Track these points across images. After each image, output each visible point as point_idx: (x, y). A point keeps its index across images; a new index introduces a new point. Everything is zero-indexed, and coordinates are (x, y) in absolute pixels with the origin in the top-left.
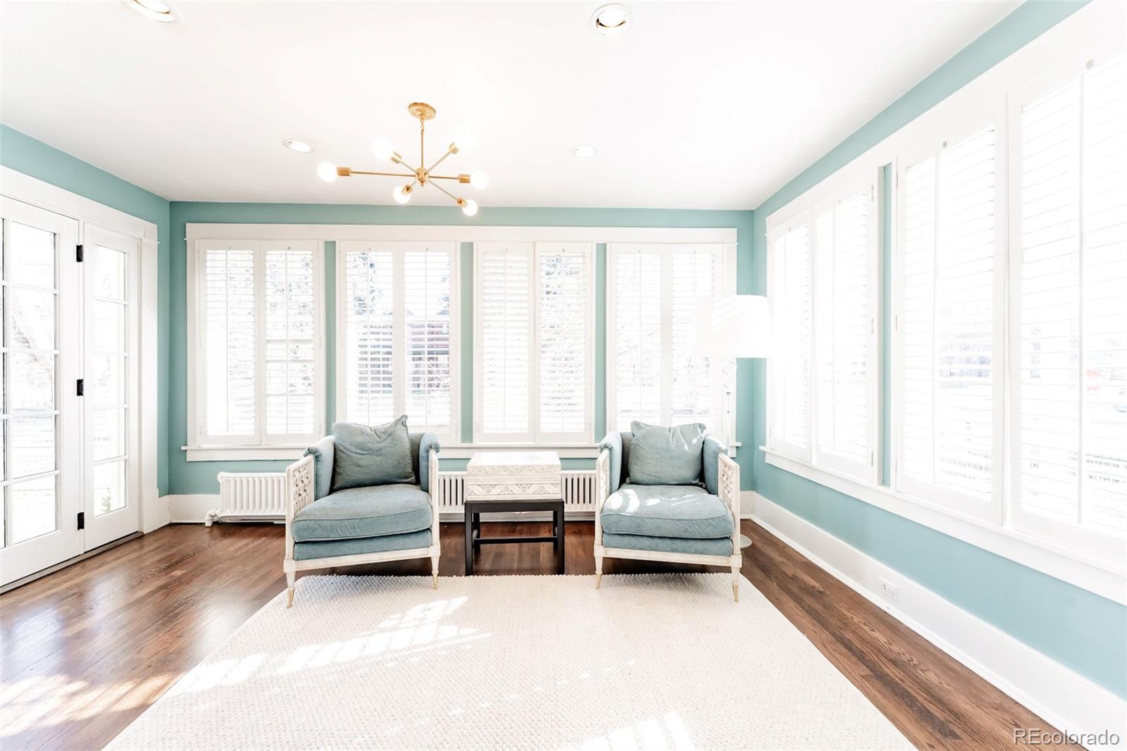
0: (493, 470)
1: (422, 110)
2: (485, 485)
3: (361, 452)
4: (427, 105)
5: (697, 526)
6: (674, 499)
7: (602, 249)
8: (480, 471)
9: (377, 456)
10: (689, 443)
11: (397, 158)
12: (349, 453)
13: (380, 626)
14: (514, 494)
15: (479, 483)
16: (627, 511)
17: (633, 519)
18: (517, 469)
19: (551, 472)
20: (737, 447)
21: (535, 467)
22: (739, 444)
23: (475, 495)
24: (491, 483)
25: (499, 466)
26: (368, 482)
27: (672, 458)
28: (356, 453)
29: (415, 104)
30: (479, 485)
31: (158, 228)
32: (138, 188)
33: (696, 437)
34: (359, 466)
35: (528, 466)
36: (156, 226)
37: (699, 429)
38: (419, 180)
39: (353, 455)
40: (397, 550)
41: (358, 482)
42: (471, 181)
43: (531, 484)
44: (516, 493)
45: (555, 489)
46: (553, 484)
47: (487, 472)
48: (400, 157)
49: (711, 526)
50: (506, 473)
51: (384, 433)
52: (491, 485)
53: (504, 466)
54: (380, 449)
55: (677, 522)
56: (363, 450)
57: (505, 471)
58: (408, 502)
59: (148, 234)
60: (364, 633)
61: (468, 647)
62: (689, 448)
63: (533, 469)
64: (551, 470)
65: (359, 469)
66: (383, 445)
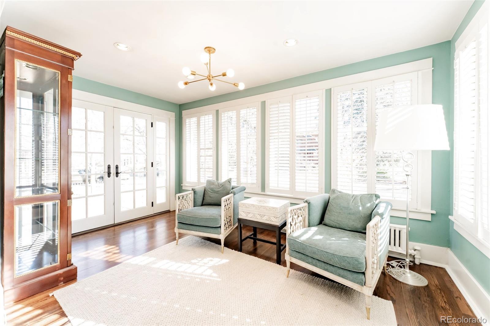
0: (249, 206)
1: (209, 50)
2: (246, 212)
3: (211, 191)
4: (210, 47)
5: (337, 259)
6: (334, 239)
7: (329, 92)
8: (244, 205)
9: (217, 194)
10: (363, 206)
11: (194, 73)
12: (208, 191)
13: (192, 261)
14: (257, 219)
15: (243, 211)
16: (300, 239)
17: (302, 244)
18: (259, 207)
19: (274, 211)
20: (432, 214)
21: (266, 207)
22: (434, 212)
23: (242, 216)
24: (248, 212)
25: (251, 204)
26: (212, 204)
27: (349, 214)
28: (210, 192)
29: (206, 48)
30: (243, 212)
31: (175, 114)
32: (169, 102)
33: (370, 202)
34: (210, 197)
35: (263, 206)
36: (174, 113)
37: (374, 198)
38: (208, 79)
39: (209, 192)
40: (208, 233)
41: (209, 203)
42: (227, 74)
43: (265, 215)
44: (258, 218)
45: (275, 220)
46: (274, 217)
47: (246, 206)
48: (195, 72)
49: (347, 262)
50: (254, 208)
51: (221, 185)
52: (248, 213)
53: (253, 205)
54: (218, 191)
55: (325, 253)
56: (212, 191)
57: (254, 207)
58: (213, 214)
59: (172, 116)
60: (185, 262)
61: (208, 281)
62: (362, 209)
63: (266, 208)
64: (273, 210)
65: (210, 198)
66: (219, 189)
